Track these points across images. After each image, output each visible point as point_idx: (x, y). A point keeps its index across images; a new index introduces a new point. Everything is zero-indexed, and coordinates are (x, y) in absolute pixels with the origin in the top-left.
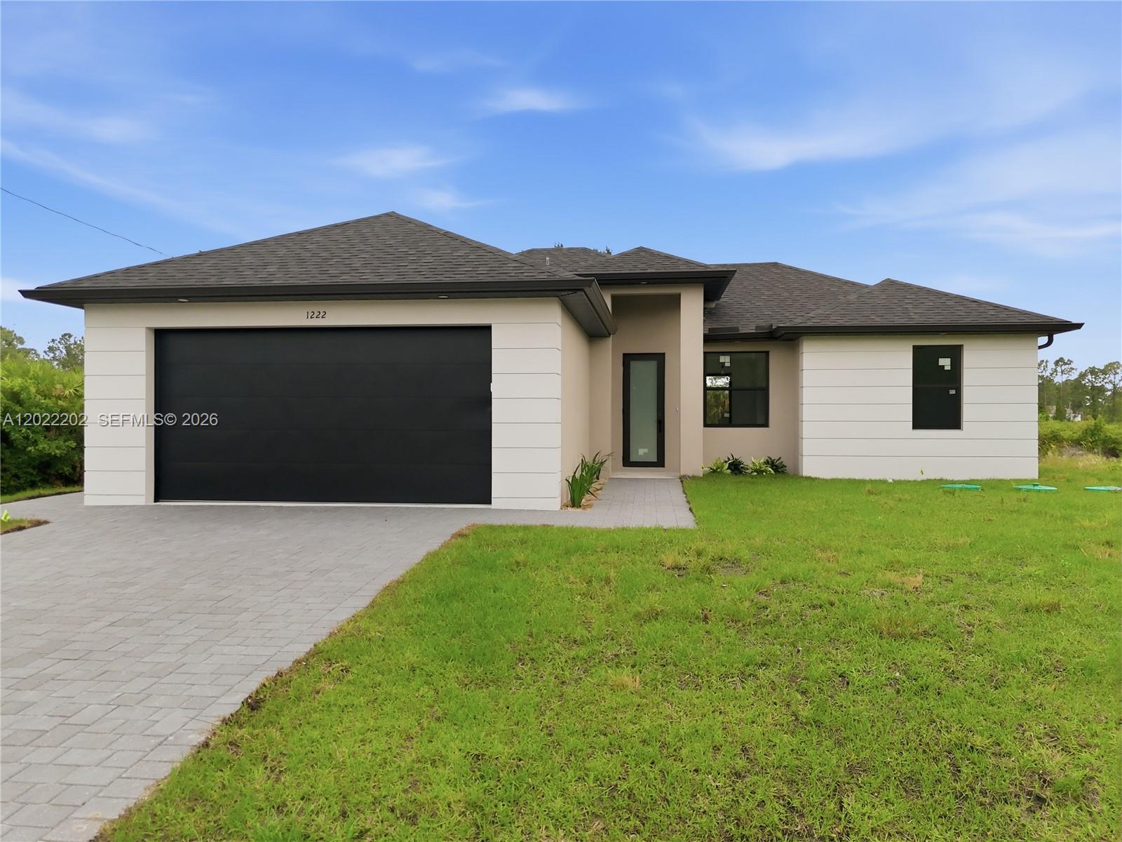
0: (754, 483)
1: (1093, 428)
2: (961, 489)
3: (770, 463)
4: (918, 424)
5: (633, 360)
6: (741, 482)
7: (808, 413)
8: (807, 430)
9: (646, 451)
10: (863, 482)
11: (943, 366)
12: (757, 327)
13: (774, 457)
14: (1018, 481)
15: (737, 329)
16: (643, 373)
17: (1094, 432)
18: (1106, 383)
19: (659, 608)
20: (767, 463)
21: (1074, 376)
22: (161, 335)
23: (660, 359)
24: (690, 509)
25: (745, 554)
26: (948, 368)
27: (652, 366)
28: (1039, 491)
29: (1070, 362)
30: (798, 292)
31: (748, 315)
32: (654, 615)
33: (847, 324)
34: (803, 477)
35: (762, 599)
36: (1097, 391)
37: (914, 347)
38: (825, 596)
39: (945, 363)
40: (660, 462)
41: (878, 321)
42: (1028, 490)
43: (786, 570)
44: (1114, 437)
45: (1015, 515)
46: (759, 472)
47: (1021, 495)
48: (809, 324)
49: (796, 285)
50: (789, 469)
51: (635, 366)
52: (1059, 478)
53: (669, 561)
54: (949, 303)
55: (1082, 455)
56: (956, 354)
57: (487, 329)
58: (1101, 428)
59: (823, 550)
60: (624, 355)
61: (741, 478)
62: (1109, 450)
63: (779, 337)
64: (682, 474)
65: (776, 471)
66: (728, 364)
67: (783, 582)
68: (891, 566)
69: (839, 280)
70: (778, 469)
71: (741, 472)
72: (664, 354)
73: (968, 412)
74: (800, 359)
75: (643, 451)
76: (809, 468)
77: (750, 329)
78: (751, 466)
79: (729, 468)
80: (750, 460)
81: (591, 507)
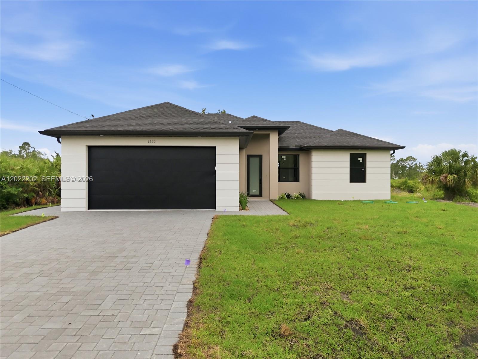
0: (297, 202)
1: (404, 182)
2: (368, 203)
3: (300, 195)
4: (352, 181)
5: (251, 157)
6: (293, 201)
7: (315, 177)
8: (314, 183)
9: (255, 191)
10: (334, 201)
11: (360, 161)
12: (296, 146)
13: (302, 193)
14: (385, 200)
15: (289, 146)
16: (255, 162)
17: (405, 183)
18: (407, 164)
19: (298, 235)
21: (395, 162)
22: (90, 148)
23: (260, 157)
24: (283, 210)
25: (313, 222)
26: (361, 161)
27: (258, 159)
28: (392, 203)
30: (308, 133)
31: (292, 141)
32: (297, 237)
33: (328, 146)
34: (312, 199)
35: (326, 233)
36: (404, 168)
37: (350, 154)
39: (360, 159)
40: (260, 195)
41: (338, 144)
42: (389, 203)
43: (328, 225)
44: (412, 185)
45: (388, 210)
46: (297, 198)
47: (388, 204)
48: (315, 145)
49: (307, 130)
50: (307, 197)
51: (251, 159)
52: (397, 199)
53: (291, 223)
54: (361, 138)
55: (400, 192)
56: (364, 156)
57: (214, 148)
58: (407, 182)
59: (335, 221)
60: (247, 155)
62: (410, 190)
63: (304, 150)
64: (271, 199)
65: (303, 198)
66: (285, 159)
67: (329, 228)
68: (358, 224)
69: (322, 128)
71: (290, 198)
72: (262, 155)
73: (368, 176)
74: (311, 158)
76: (314, 197)
77: (293, 146)
78: (294, 196)
79: (286, 197)
80: (294, 194)
81: (249, 210)
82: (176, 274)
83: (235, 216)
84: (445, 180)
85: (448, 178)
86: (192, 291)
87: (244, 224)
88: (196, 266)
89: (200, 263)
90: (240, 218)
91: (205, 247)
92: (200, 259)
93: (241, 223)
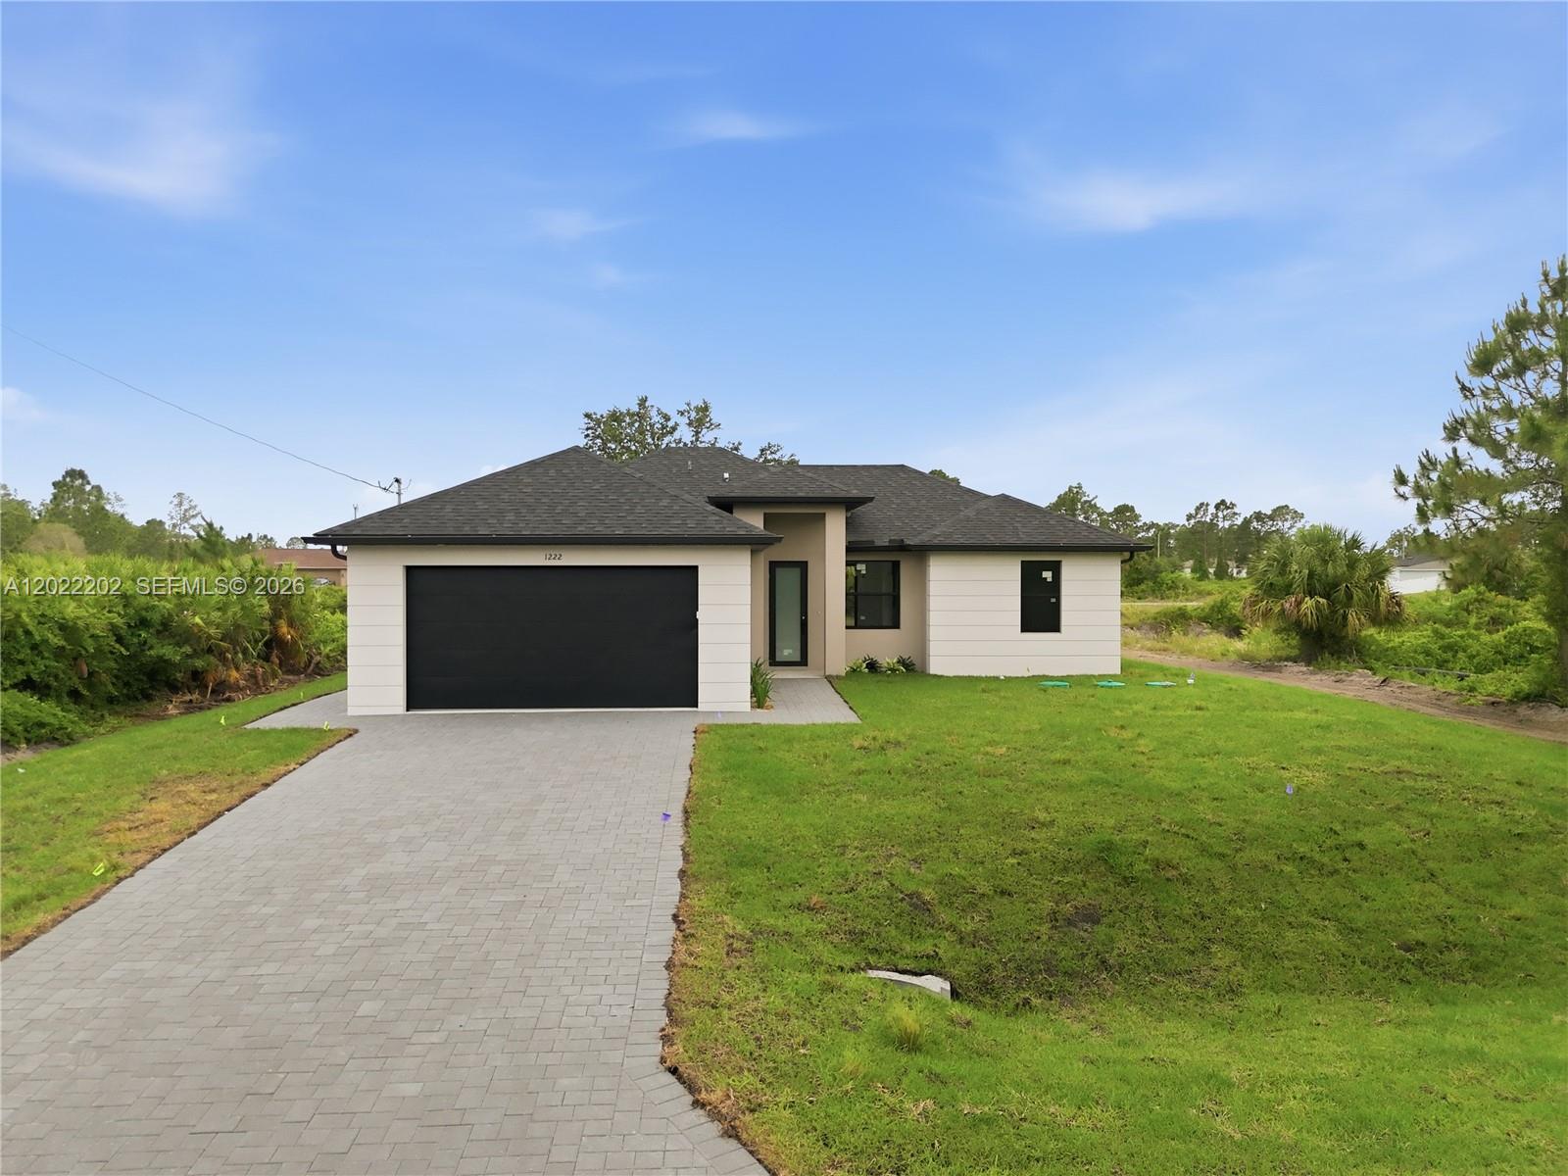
0: (890, 682)
2: (1053, 686)
3: (901, 662)
4: (1026, 627)
5: (779, 567)
6: (878, 682)
8: (934, 633)
9: (790, 651)
10: (979, 679)
11: (1046, 579)
12: (890, 541)
13: (905, 657)
14: (1102, 677)
15: (873, 542)
16: (788, 579)
19: (863, 768)
20: (899, 662)
21: (1239, 521)
22: (409, 569)
23: (803, 567)
24: (850, 708)
25: (903, 739)
26: (1049, 580)
27: (796, 572)
28: (1118, 687)
29: (1233, 505)
32: (860, 772)
34: (929, 675)
35: (918, 763)
37: (1022, 562)
38: (951, 760)
39: (1048, 575)
40: (803, 661)
43: (928, 747)
46: (893, 670)
48: (936, 541)
50: (918, 667)
51: (779, 571)
53: (857, 744)
55: (1207, 634)
56: (1056, 568)
57: (695, 568)
59: (949, 735)
60: (771, 563)
61: (879, 677)
62: (1234, 628)
63: (910, 550)
64: (827, 674)
65: (907, 669)
66: (864, 572)
67: (928, 754)
68: (991, 743)
70: (912, 668)
71: (876, 670)
72: (807, 562)
73: (1066, 617)
74: (926, 572)
75: (787, 652)
76: (934, 668)
77: (883, 541)
78: (886, 665)
79: (867, 667)
80: (887, 660)
81: (772, 707)
82: (648, 836)
83: (743, 726)
84: (1295, 612)
85: (1304, 606)
86: (681, 858)
87: (762, 745)
88: (681, 824)
89: (687, 819)
90: (755, 731)
91: (689, 792)
92: (686, 812)
93: (755, 742)
